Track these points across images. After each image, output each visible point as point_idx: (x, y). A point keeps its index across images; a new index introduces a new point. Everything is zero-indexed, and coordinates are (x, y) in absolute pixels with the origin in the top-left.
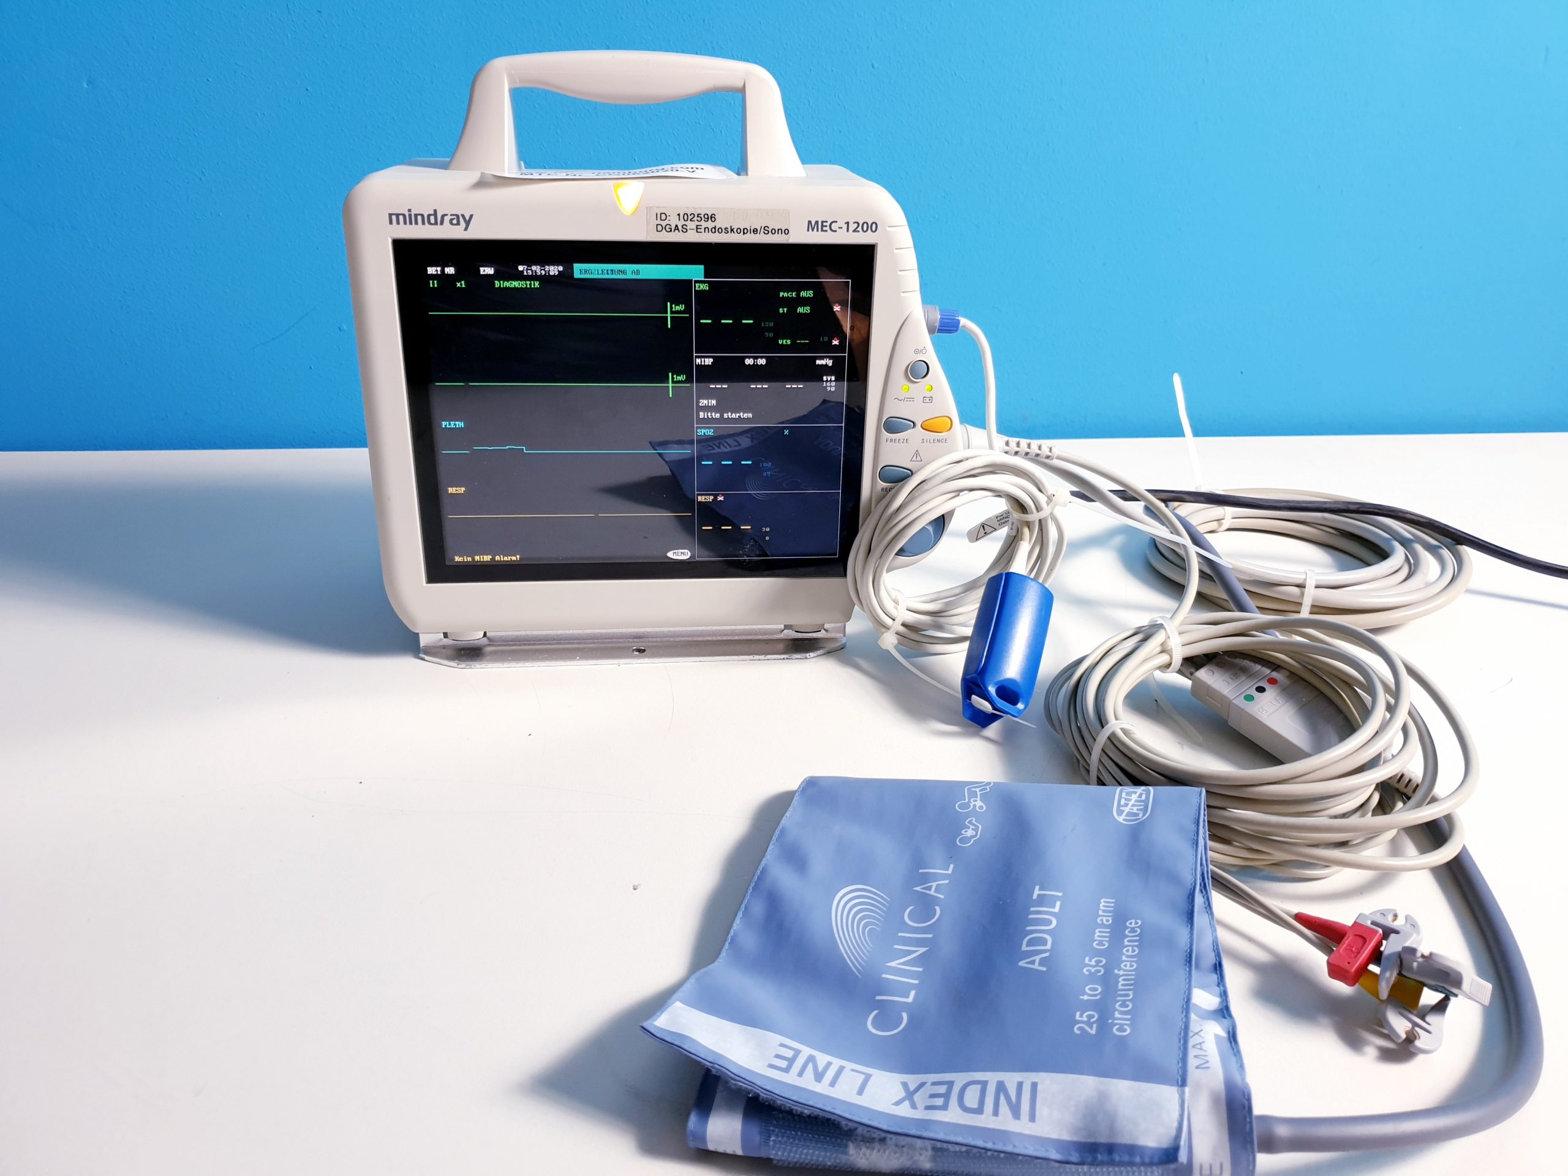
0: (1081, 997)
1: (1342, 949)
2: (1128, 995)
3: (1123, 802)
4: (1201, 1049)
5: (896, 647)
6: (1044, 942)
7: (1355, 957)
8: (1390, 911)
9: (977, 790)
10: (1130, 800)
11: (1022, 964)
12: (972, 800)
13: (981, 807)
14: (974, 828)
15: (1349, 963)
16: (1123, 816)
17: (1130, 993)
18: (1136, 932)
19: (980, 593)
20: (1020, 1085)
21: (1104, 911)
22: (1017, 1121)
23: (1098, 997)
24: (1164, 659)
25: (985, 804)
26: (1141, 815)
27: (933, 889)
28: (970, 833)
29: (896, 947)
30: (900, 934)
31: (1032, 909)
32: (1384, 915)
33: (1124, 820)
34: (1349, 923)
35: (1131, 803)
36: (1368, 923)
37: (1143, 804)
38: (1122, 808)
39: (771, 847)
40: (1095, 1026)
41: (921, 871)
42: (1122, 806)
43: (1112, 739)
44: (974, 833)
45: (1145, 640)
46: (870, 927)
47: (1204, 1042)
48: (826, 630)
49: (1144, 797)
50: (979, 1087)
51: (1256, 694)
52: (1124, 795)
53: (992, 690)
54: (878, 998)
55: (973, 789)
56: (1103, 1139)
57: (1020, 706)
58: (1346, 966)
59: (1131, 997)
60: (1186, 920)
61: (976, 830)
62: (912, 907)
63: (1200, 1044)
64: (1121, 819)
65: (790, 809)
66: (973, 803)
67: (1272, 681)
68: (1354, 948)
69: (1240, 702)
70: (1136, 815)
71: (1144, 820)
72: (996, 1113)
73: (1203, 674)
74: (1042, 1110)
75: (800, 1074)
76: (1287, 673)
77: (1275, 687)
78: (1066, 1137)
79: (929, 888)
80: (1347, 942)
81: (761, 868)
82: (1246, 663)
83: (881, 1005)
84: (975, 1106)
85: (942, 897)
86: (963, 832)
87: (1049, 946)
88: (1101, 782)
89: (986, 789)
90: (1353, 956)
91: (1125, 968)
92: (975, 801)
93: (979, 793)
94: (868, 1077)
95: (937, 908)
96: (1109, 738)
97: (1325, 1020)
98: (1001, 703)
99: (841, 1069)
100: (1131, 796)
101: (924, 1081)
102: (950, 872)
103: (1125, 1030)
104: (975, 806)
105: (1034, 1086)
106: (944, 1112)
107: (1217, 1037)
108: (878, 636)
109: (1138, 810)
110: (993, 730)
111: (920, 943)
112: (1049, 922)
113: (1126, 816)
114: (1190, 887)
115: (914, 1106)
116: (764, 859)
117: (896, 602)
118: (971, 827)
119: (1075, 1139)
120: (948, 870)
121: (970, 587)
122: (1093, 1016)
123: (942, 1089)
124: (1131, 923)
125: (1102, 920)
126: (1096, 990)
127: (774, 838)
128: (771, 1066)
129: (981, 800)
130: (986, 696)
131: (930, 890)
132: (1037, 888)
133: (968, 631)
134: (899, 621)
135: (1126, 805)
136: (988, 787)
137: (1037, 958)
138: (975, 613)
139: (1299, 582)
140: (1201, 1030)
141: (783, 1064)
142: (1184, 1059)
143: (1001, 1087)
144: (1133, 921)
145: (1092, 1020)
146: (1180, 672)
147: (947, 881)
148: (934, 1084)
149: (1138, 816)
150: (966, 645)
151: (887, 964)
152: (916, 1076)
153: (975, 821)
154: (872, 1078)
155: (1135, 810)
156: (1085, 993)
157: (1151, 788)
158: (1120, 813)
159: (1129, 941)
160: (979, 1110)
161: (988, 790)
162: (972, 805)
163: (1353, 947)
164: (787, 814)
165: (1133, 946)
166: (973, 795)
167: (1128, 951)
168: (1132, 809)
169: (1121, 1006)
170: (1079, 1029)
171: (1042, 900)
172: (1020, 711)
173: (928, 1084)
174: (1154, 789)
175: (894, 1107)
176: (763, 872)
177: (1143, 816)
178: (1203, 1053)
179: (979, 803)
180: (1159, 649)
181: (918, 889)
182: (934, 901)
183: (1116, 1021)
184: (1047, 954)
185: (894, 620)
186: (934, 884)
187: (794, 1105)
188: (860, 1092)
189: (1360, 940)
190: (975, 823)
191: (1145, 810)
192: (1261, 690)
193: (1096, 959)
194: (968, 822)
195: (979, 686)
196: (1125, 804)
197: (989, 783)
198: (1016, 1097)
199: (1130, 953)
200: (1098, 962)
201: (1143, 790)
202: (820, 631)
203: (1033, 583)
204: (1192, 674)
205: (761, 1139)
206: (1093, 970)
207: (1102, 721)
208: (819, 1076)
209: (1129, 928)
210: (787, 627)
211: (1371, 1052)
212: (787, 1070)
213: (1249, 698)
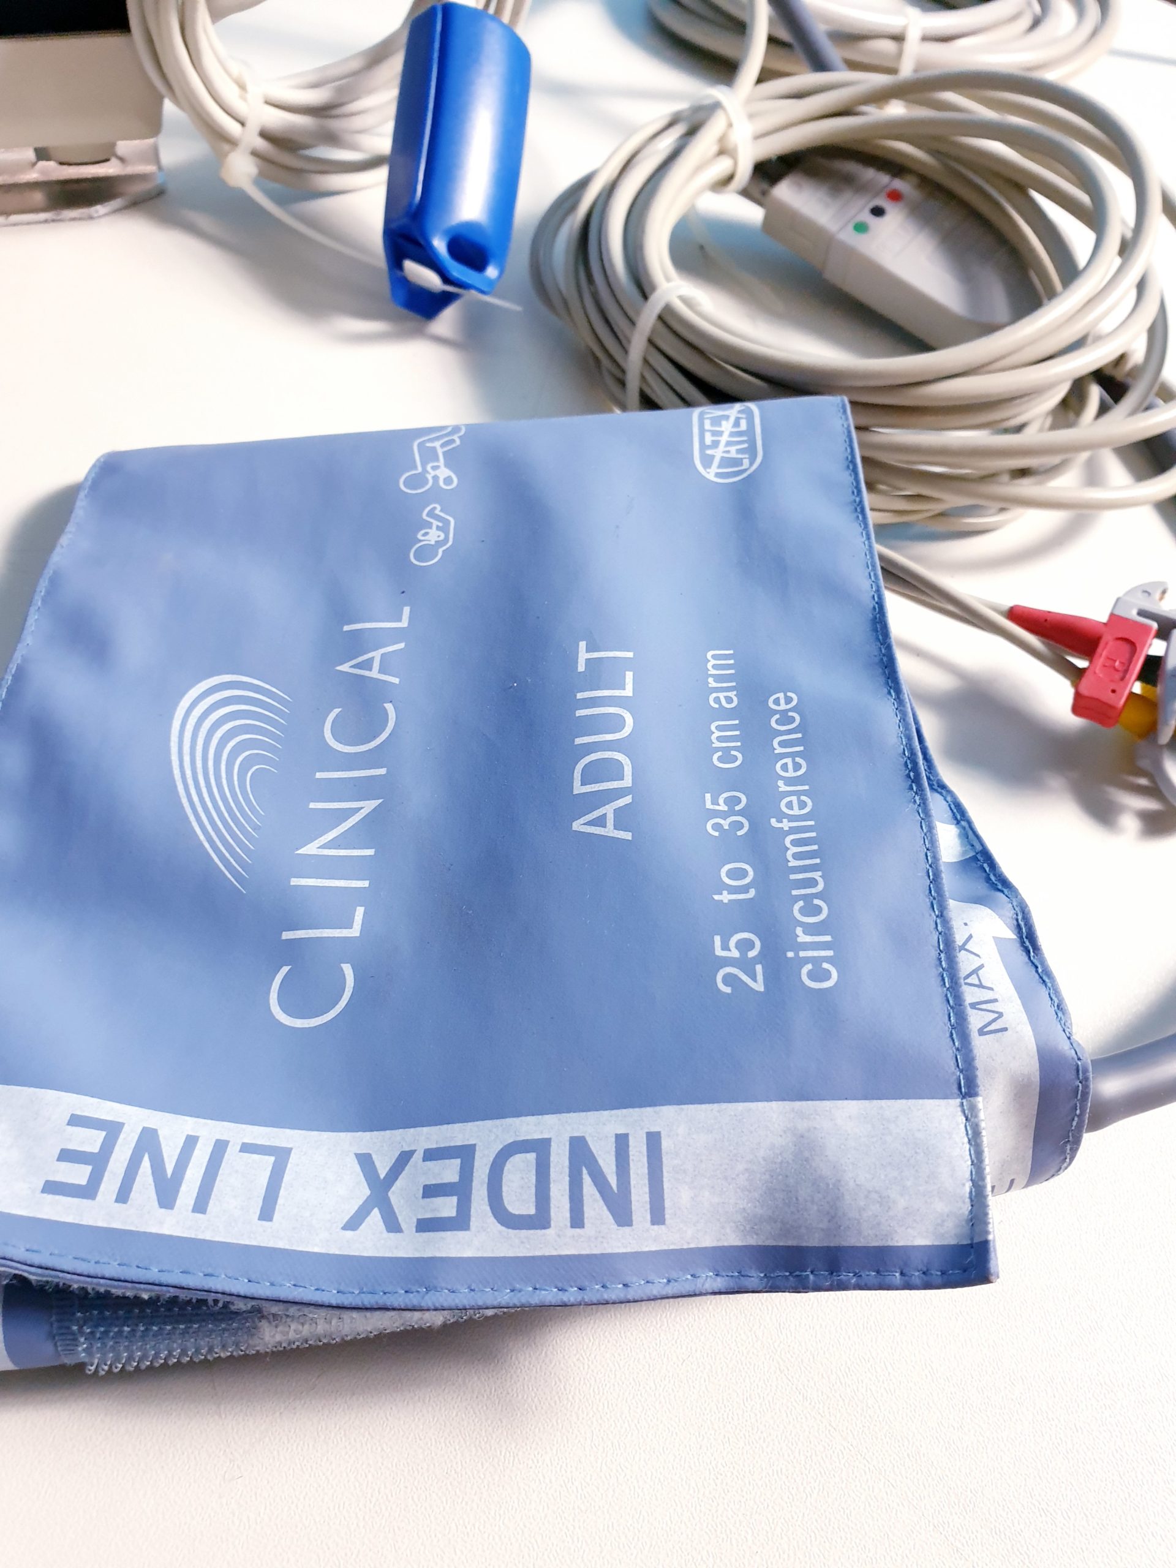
0: (716, 897)
1: (1098, 668)
2: (813, 883)
3: (709, 439)
4: (981, 986)
5: (257, 182)
6: (613, 770)
7: (1122, 679)
8: (1156, 584)
9: (437, 444)
10: (720, 433)
11: (577, 825)
12: (429, 468)
13: (448, 480)
14: (440, 524)
15: (1114, 691)
16: (714, 469)
17: (817, 875)
18: (793, 720)
19: (395, 66)
20: (622, 1141)
21: (718, 678)
22: (626, 1229)
23: (752, 893)
24: (723, 166)
25: (455, 473)
26: (746, 462)
27: (376, 665)
28: (433, 536)
29: (312, 805)
30: (319, 775)
31: (579, 696)
32: (1149, 594)
33: (718, 475)
34: (1104, 618)
35: (724, 439)
36: (1133, 615)
37: (745, 438)
38: (709, 452)
39: (33, 618)
40: (759, 968)
41: (346, 628)
42: (709, 447)
43: (667, 319)
44: (442, 536)
45: (692, 132)
46: (255, 768)
47: (982, 967)
48: (122, 160)
49: (743, 425)
50: (532, 1157)
51: (872, 221)
52: (707, 425)
53: (439, 245)
54: (287, 935)
55: (428, 445)
56: (814, 1240)
57: (491, 272)
58: (1108, 697)
59: (820, 887)
60: (882, 680)
61: (444, 529)
62: (337, 711)
63: (975, 972)
64: (711, 474)
65: (71, 528)
66: (433, 473)
67: (895, 196)
68: (1117, 664)
69: (848, 237)
70: (737, 462)
71: (755, 471)
72: (577, 1220)
73: (785, 191)
74: (677, 1194)
75: (123, 1196)
76: (915, 180)
77: (900, 205)
78: (733, 1239)
79: (367, 665)
80: (1104, 653)
81: (13, 668)
82: (851, 167)
83: (294, 952)
84: (529, 1209)
85: (396, 681)
86: (420, 536)
87: (627, 782)
88: (648, 403)
89: (453, 441)
90: (1117, 676)
91: (791, 812)
92: (435, 468)
93: (440, 452)
94: (281, 1155)
95: (389, 707)
96: (660, 318)
97: (1056, 782)
98: (457, 270)
99: (220, 1147)
100: (720, 425)
101: (407, 1149)
102: (404, 623)
103: (827, 976)
104: (435, 478)
105: (653, 1140)
106: (461, 1234)
107: (998, 940)
108: (220, 158)
109: (739, 451)
110: (446, 321)
111: (362, 789)
112: (619, 723)
113: (719, 467)
114: (871, 604)
115: (392, 1225)
116: (20, 646)
117: (242, 87)
118: (435, 523)
119: (752, 1241)
120: (400, 620)
121: (377, 56)
122: (750, 945)
123: (449, 1172)
124: (777, 702)
125: (717, 700)
126: (743, 874)
127: (38, 601)
128: (52, 1188)
129: (447, 465)
130: (430, 261)
131: (370, 669)
132: (583, 645)
133: (382, 141)
134: (253, 127)
135: (715, 444)
136: (455, 437)
137: (609, 810)
138: (392, 110)
139: (896, 31)
140: (970, 937)
141: (79, 1174)
142: (959, 1028)
143: (579, 1150)
144: (781, 695)
145: (752, 954)
146: (745, 193)
147: (402, 645)
148: (431, 1155)
149: (742, 464)
150: (382, 174)
151: (299, 852)
152: (388, 1133)
153: (441, 511)
154: (293, 1159)
155: (733, 452)
156: (722, 887)
157: (752, 406)
158: (707, 461)
159: (782, 744)
160: (540, 1220)
161: (458, 442)
162: (429, 477)
163: (1115, 661)
164: (64, 540)
165: (792, 755)
166: (429, 455)
167: (785, 767)
168: (728, 452)
169: (804, 911)
170: (729, 979)
171: (598, 674)
172: (491, 283)
173: (418, 1156)
174: (759, 408)
175: (349, 1234)
176: (20, 676)
177: (751, 464)
178: (987, 995)
179: (444, 472)
180: (715, 149)
181: (345, 668)
182: (380, 691)
183: (802, 954)
184: (628, 799)
185: (243, 124)
186: (377, 655)
187: (111, 1286)
188: (267, 1213)
189: (1126, 647)
190: (442, 514)
191: (752, 451)
192: (878, 212)
193: (725, 795)
194: (428, 515)
195: (418, 244)
196: (713, 441)
197: (456, 429)
198: (618, 1175)
199: (791, 774)
200: (732, 801)
201: (739, 412)
202: (107, 160)
203: (492, 26)
204: (764, 193)
205: (55, 1345)
206: (725, 824)
207: (643, 287)
208: (167, 1194)
209: (776, 712)
210: (42, 154)
211: (1130, 824)
212: (88, 1191)
213: (861, 228)
